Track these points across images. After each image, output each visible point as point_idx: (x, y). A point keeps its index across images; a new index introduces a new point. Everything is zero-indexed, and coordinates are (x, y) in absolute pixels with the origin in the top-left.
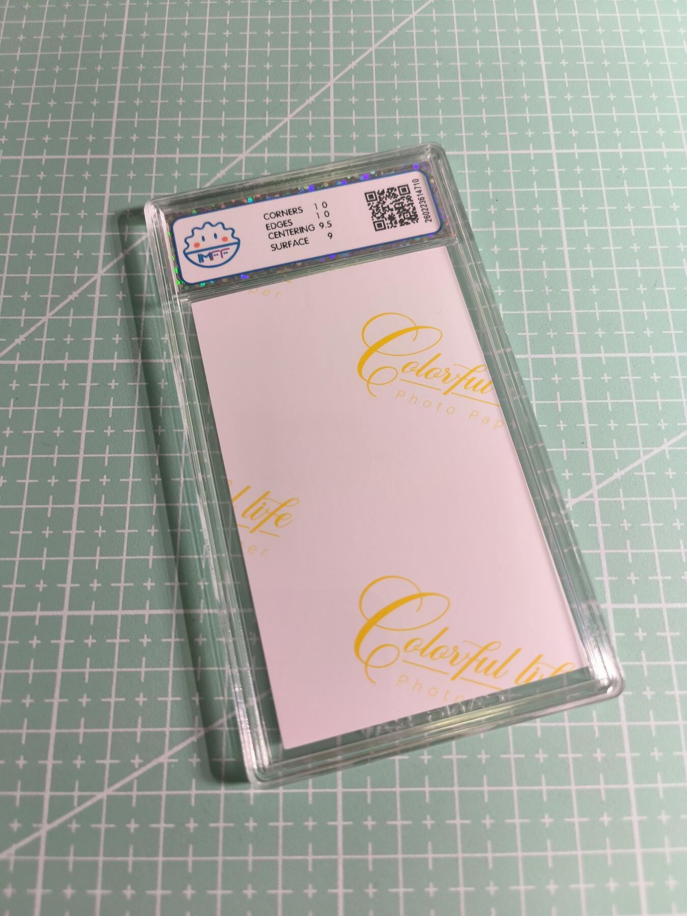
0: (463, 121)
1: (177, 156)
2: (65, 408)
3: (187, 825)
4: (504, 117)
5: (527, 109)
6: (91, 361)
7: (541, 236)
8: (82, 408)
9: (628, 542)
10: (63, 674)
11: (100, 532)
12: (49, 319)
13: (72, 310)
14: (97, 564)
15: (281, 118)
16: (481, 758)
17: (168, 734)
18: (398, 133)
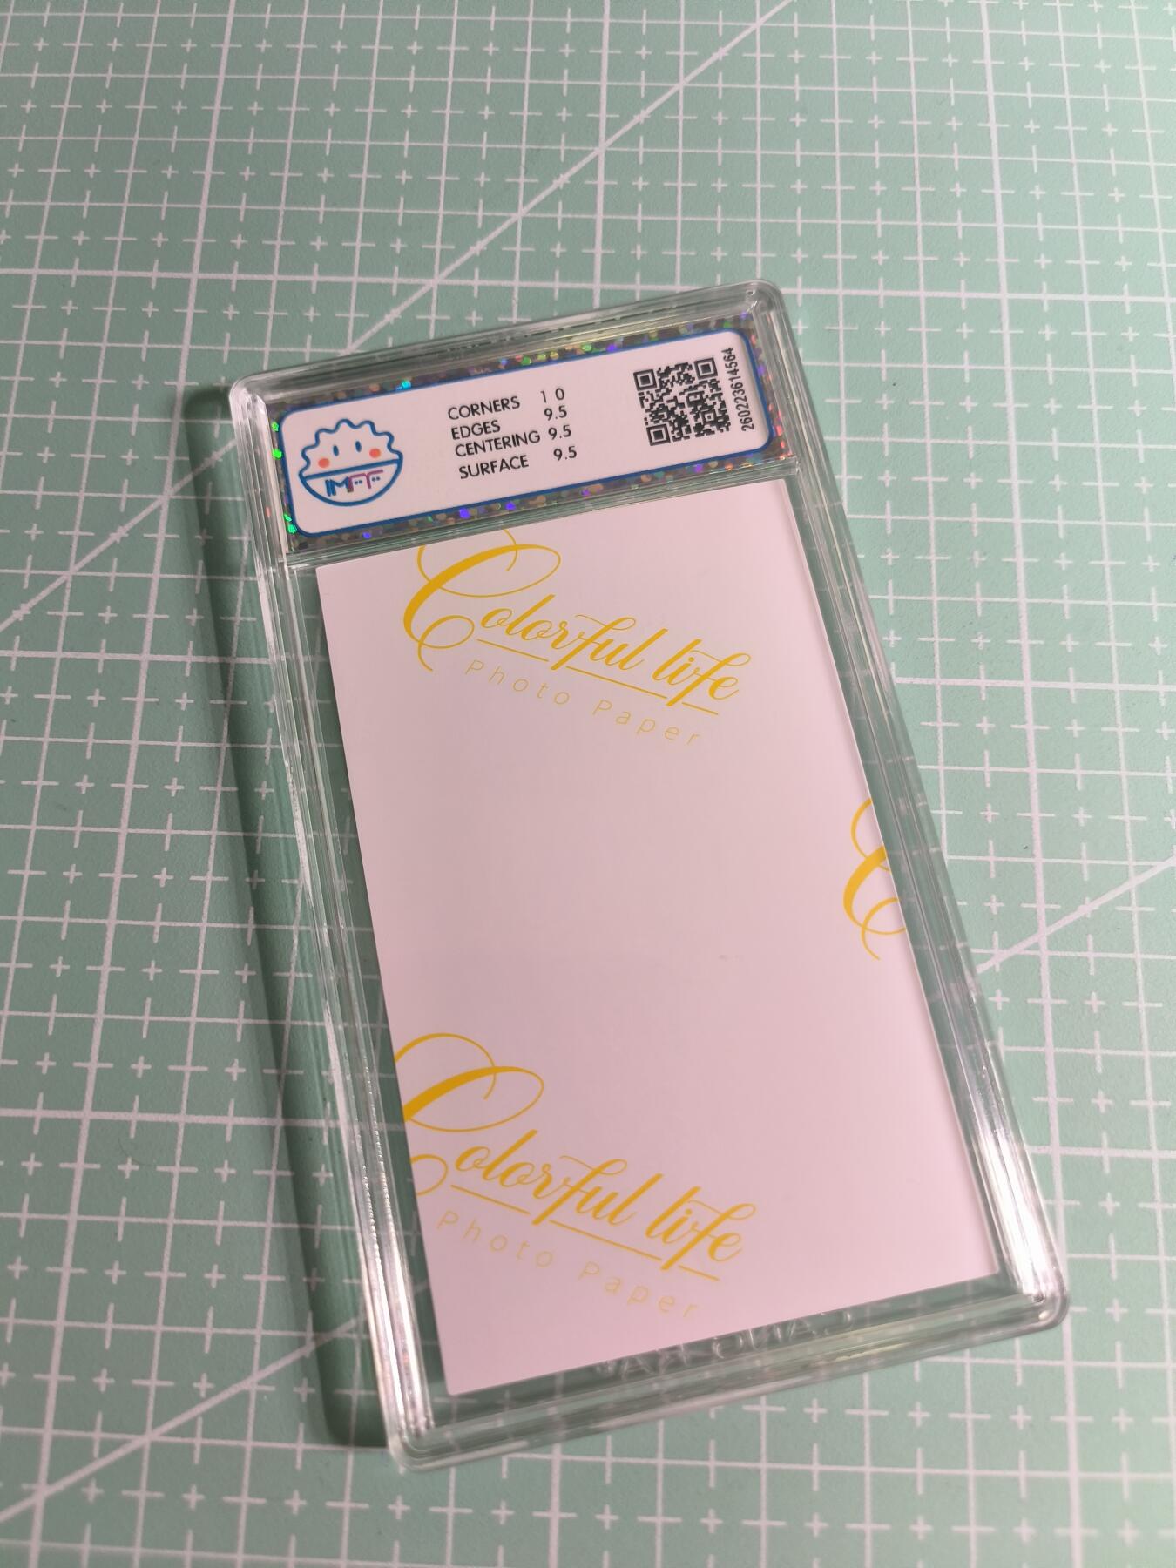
0: (839, 232)
1: (315, 278)
2: (97, 741)
3: (287, 1502)
4: (916, 227)
5: (959, 213)
6: (145, 657)
7: (971, 455)
8: (127, 742)
9: (1097, 1034)
10: (79, 1223)
11: (152, 971)
12: (74, 577)
13: (115, 560)
14: (145, 1028)
15: (505, 214)
16: (811, 1415)
17: (258, 1341)
18: (719, 249)
